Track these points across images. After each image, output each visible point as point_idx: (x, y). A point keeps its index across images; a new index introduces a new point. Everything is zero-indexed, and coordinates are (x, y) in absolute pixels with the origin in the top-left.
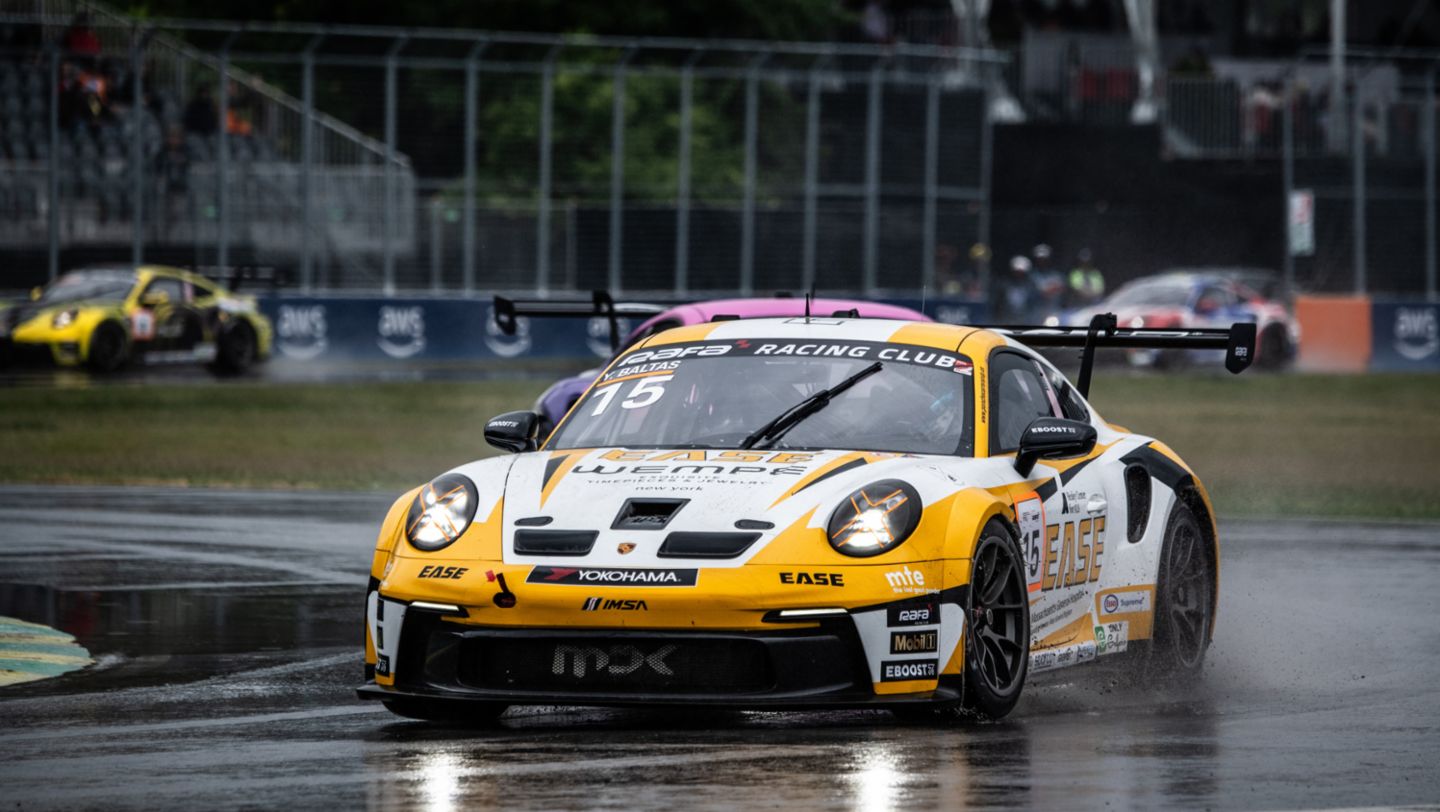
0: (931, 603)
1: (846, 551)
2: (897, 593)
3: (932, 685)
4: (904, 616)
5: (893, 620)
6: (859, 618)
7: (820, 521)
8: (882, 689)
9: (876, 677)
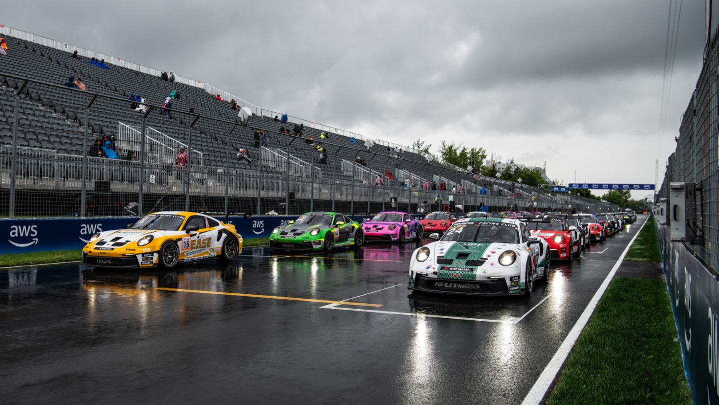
0: (152, 253)
1: (139, 245)
2: (144, 252)
3: (152, 265)
4: (145, 255)
5: (143, 256)
6: (137, 256)
7: (137, 241)
8: (141, 266)
9: (140, 264)
